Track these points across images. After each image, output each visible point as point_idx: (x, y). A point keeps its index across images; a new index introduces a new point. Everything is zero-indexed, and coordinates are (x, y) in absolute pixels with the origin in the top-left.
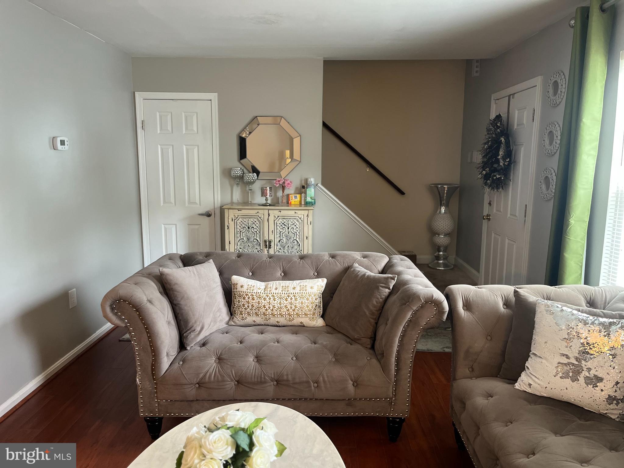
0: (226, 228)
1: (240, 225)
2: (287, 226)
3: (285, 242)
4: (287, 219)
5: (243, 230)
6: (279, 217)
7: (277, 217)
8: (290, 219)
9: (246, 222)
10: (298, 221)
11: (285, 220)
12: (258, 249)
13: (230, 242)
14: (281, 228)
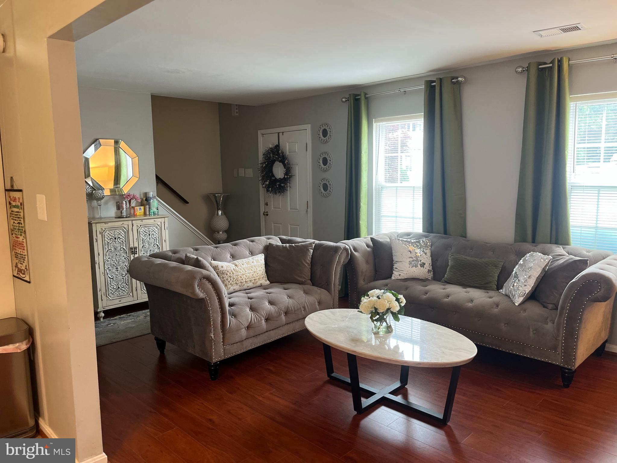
0: (95, 241)
1: (108, 237)
2: (148, 233)
3: (147, 247)
4: (148, 227)
5: (110, 241)
6: (141, 226)
7: (139, 226)
8: (150, 226)
9: (113, 234)
10: (157, 228)
11: (146, 228)
12: (125, 257)
13: (99, 254)
14: (143, 235)
